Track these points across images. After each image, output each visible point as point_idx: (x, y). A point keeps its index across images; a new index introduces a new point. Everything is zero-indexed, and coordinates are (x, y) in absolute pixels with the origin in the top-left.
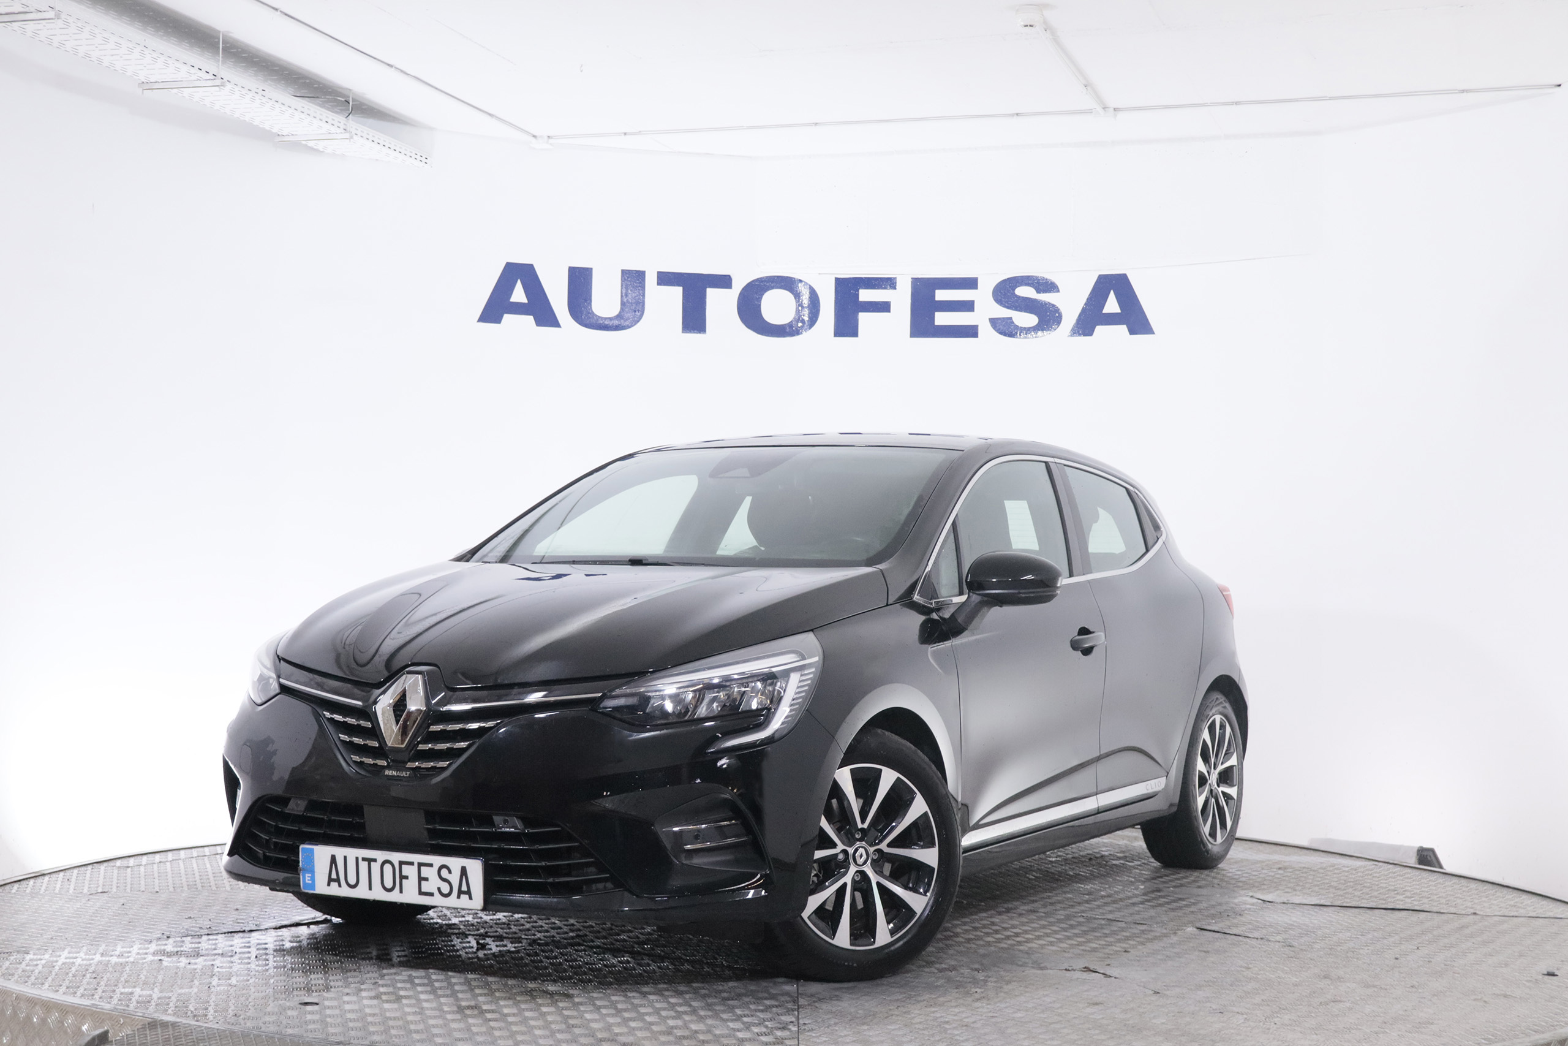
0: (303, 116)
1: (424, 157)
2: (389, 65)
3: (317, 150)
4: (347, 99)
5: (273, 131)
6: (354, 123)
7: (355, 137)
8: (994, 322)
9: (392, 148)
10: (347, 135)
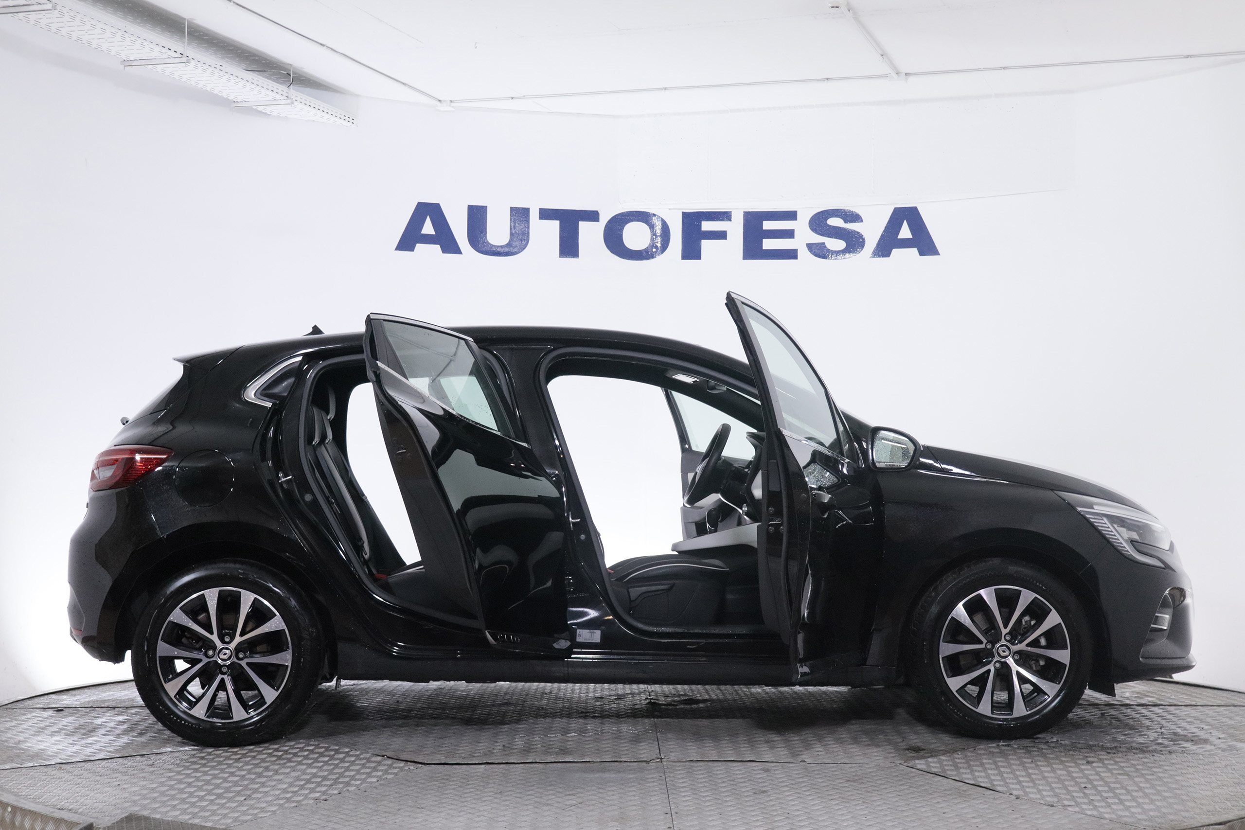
0: (253, 86)
1: (351, 118)
2: (321, 44)
3: (265, 114)
4: (289, 73)
5: (230, 98)
6: (294, 92)
7: (296, 103)
8: (810, 247)
9: (326, 111)
10: (289, 101)
